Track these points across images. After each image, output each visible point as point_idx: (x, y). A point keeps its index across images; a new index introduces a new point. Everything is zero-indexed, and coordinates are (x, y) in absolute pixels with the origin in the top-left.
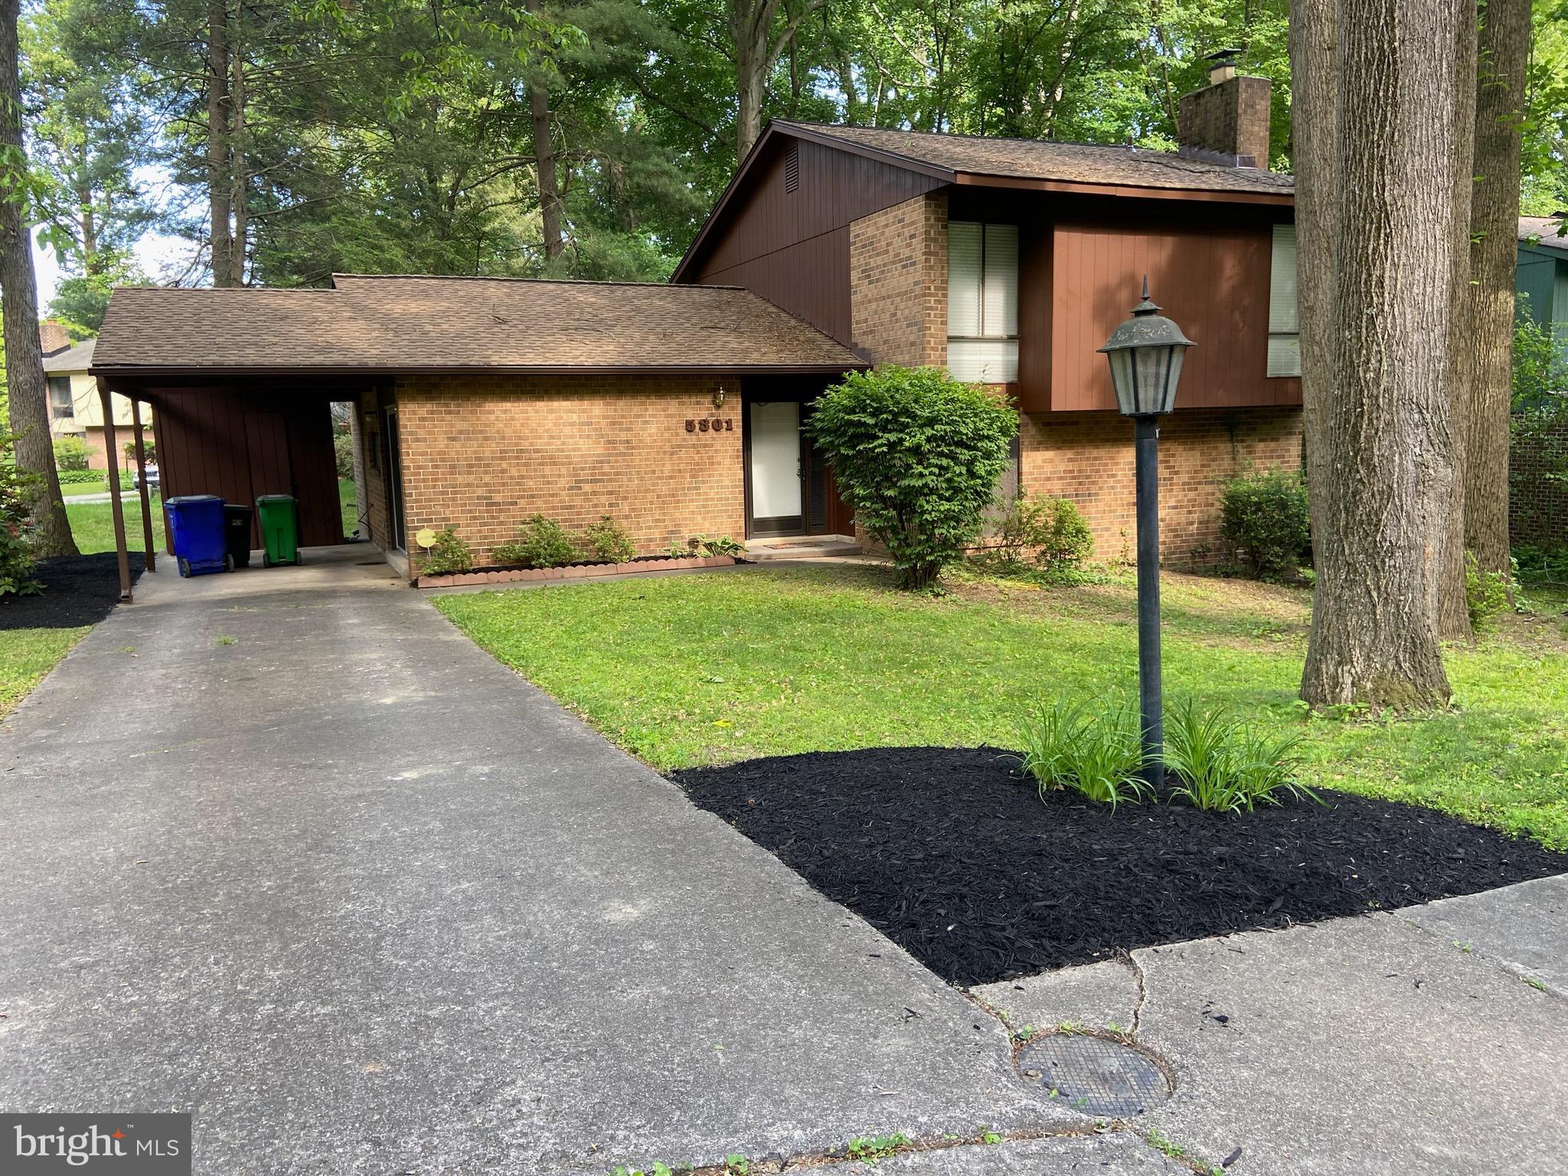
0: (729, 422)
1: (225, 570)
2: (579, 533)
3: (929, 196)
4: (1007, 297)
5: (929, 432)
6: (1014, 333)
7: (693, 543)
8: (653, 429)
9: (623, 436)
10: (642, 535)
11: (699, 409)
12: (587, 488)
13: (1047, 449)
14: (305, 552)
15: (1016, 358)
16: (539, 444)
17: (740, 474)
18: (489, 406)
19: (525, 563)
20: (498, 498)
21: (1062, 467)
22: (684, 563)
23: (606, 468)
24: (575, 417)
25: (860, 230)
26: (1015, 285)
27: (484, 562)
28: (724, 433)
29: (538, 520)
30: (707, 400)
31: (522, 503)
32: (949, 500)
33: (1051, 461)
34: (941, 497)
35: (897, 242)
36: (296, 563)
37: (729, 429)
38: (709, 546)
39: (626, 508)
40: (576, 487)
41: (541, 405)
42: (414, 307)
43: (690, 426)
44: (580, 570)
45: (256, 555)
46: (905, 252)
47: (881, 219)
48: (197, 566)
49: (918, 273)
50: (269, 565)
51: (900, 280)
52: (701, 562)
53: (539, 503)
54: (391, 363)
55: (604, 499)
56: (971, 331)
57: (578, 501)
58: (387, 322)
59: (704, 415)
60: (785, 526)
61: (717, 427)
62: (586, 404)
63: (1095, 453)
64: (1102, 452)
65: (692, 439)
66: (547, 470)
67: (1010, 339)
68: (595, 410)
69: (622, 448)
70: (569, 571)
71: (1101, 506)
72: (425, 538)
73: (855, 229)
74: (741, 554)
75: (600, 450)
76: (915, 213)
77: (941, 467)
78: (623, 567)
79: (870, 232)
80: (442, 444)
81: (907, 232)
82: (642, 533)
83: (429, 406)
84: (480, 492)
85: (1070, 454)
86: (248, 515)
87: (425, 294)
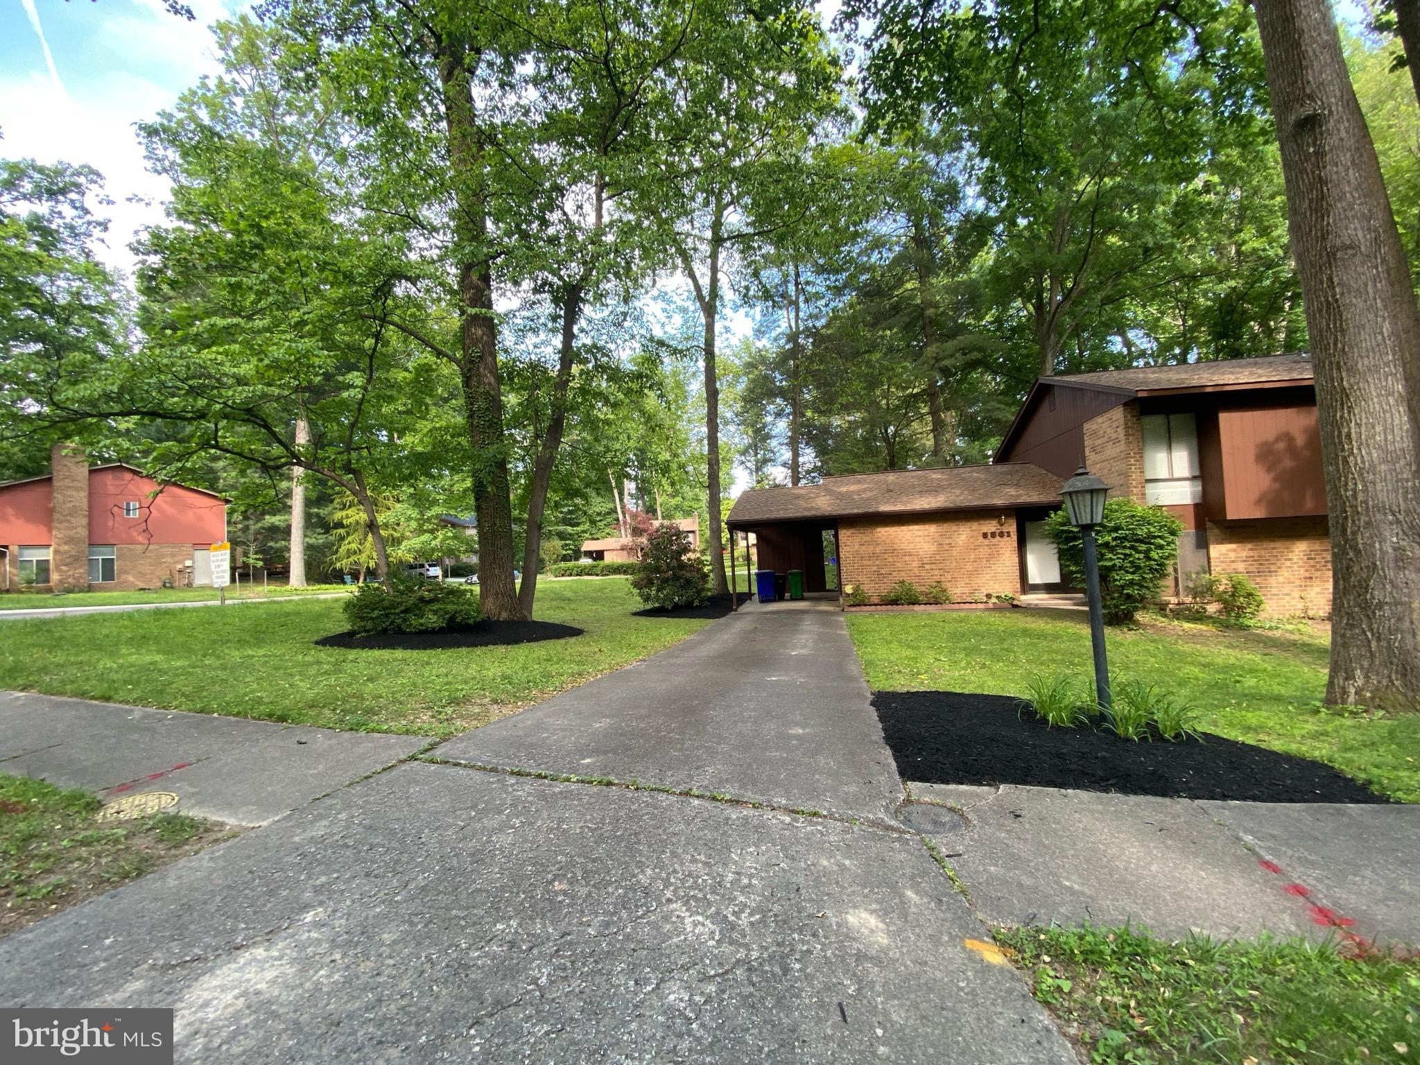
0: (1008, 533)
1: (774, 601)
2: (923, 589)
3: (1125, 405)
4: (1190, 454)
5: (1114, 535)
6: (1197, 473)
7: (989, 596)
8: (963, 537)
9: (947, 541)
10: (958, 591)
11: (990, 526)
12: (927, 567)
13: (1230, 543)
14: (806, 594)
15: (1200, 488)
16: (903, 546)
17: (1017, 560)
18: (879, 529)
19: (895, 602)
20: (883, 571)
21: (1244, 554)
22: (980, 606)
23: (938, 557)
24: (920, 533)
25: (1089, 427)
26: (1196, 448)
27: (876, 601)
28: (1006, 538)
29: (902, 582)
30: (994, 523)
31: (895, 574)
32: (1132, 573)
33: (1234, 550)
34: (1127, 572)
35: (1109, 431)
36: (802, 599)
37: (1009, 536)
38: (998, 597)
39: (949, 577)
40: (922, 566)
41: (904, 528)
42: (853, 488)
43: (985, 535)
44: (922, 607)
45: (787, 595)
46: (1114, 436)
47: (1100, 420)
48: (765, 599)
49: (1122, 446)
50: (792, 599)
51: (1112, 451)
52: (991, 605)
53: (903, 574)
54: (835, 513)
55: (936, 572)
56: (1163, 474)
57: (923, 573)
58: (840, 496)
59: (993, 529)
60: (1050, 588)
61: (1001, 534)
62: (927, 527)
63: (1272, 545)
64: (1279, 545)
65: (986, 542)
66: (907, 558)
67: (1194, 478)
68: (932, 529)
69: (946, 547)
70: (916, 607)
71: (1281, 579)
72: (848, 589)
73: (1086, 426)
74: (1015, 602)
75: (934, 548)
76: (1118, 414)
77: (1126, 555)
78: (945, 606)
79: (1094, 427)
80: (857, 547)
81: (1115, 425)
82: (957, 590)
83: (852, 531)
84: (875, 568)
85: (1249, 546)
86: (784, 578)
87: (859, 482)
